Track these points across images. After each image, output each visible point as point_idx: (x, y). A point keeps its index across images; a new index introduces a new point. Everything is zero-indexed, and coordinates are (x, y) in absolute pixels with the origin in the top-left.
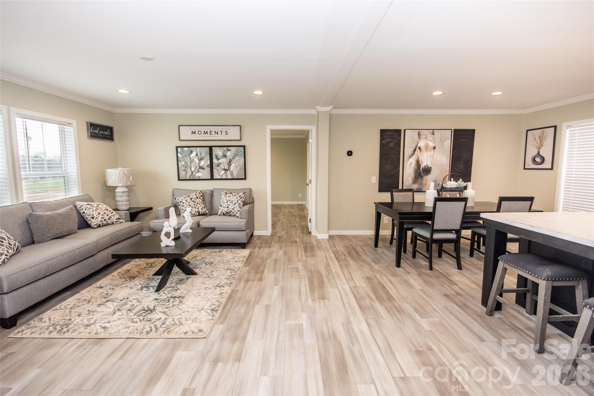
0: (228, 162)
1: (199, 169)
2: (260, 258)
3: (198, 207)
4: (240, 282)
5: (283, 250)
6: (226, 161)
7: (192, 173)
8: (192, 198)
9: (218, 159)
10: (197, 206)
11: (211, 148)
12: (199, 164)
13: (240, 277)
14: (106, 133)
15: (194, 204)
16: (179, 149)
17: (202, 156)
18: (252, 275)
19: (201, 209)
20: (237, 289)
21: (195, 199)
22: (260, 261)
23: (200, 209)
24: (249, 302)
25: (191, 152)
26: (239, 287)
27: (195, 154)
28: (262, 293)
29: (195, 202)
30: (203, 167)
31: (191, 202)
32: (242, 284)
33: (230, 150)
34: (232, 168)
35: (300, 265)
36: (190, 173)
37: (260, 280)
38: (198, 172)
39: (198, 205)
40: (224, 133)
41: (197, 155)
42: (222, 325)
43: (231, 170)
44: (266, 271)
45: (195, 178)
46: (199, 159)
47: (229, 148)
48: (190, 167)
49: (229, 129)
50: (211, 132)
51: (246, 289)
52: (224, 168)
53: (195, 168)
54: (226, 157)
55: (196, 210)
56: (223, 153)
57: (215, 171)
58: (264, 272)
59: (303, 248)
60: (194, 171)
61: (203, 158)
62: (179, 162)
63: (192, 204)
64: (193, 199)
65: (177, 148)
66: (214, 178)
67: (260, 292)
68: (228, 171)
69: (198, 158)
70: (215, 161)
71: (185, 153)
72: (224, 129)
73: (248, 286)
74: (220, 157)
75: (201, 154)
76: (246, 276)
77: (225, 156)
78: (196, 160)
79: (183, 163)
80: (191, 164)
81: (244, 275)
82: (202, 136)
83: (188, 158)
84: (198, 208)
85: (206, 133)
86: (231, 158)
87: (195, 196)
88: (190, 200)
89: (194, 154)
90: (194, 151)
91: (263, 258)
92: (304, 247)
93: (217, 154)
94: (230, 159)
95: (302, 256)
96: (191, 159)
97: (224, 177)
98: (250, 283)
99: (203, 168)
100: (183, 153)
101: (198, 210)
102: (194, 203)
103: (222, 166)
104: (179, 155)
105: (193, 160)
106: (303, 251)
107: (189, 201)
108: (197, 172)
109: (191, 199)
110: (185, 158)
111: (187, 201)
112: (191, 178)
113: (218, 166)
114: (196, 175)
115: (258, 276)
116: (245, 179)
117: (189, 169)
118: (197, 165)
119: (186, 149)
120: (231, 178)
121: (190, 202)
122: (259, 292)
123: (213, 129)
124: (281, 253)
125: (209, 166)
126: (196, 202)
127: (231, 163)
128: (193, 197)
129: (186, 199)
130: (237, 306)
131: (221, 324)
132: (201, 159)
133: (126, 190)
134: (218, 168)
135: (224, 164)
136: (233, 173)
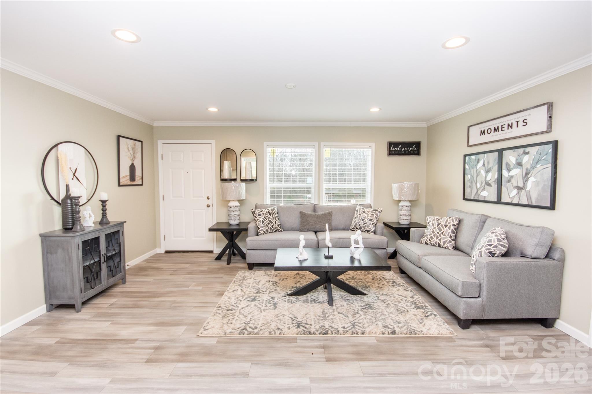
0: (524, 175)
1: (485, 185)
3: (441, 239)
6: (521, 174)
7: (477, 191)
8: (440, 224)
9: (509, 170)
10: (440, 236)
11: (500, 152)
12: (486, 177)
15: (438, 233)
16: (467, 158)
17: (489, 167)
19: (443, 242)
21: (443, 227)
23: (442, 241)
25: (478, 161)
27: (482, 164)
29: (440, 230)
30: (490, 182)
31: (437, 228)
33: (528, 153)
34: (529, 185)
36: (475, 191)
38: (484, 190)
39: (442, 236)
40: (521, 124)
41: (484, 165)
43: (527, 189)
45: (480, 199)
46: (485, 170)
47: (527, 149)
48: (476, 182)
49: (530, 115)
50: (503, 126)
52: (516, 185)
53: (481, 184)
54: (522, 166)
55: (438, 241)
56: (517, 160)
57: (504, 189)
60: (480, 188)
61: (490, 168)
62: (466, 176)
63: (436, 230)
64: (440, 226)
65: (465, 156)
66: (502, 201)
68: (523, 191)
69: (484, 170)
70: (505, 173)
71: (472, 163)
72: (520, 117)
74: (512, 167)
75: (488, 163)
77: (519, 164)
78: (483, 173)
79: (469, 176)
80: (477, 178)
82: (493, 136)
83: (475, 170)
84: (440, 240)
85: (496, 130)
86: (529, 167)
87: (445, 222)
88: (437, 226)
89: (481, 164)
90: (481, 160)
93: (509, 162)
94: (527, 169)
96: (478, 171)
97: (515, 201)
99: (489, 185)
100: (471, 163)
101: (439, 242)
102: (438, 231)
103: (514, 182)
104: (467, 167)
105: (480, 172)
107: (435, 226)
108: (483, 190)
109: (438, 225)
110: (472, 169)
111: (433, 225)
112: (476, 198)
113: (509, 181)
114: (481, 194)
116: (552, 207)
117: (474, 184)
118: (484, 179)
119: (473, 157)
120: (527, 203)
121: (435, 228)
123: (506, 121)
125: (497, 181)
126: (442, 232)
127: (529, 176)
128: (442, 223)
129: (433, 222)
132: (487, 171)
133: (408, 204)
134: (508, 184)
135: (517, 178)
136: (531, 194)
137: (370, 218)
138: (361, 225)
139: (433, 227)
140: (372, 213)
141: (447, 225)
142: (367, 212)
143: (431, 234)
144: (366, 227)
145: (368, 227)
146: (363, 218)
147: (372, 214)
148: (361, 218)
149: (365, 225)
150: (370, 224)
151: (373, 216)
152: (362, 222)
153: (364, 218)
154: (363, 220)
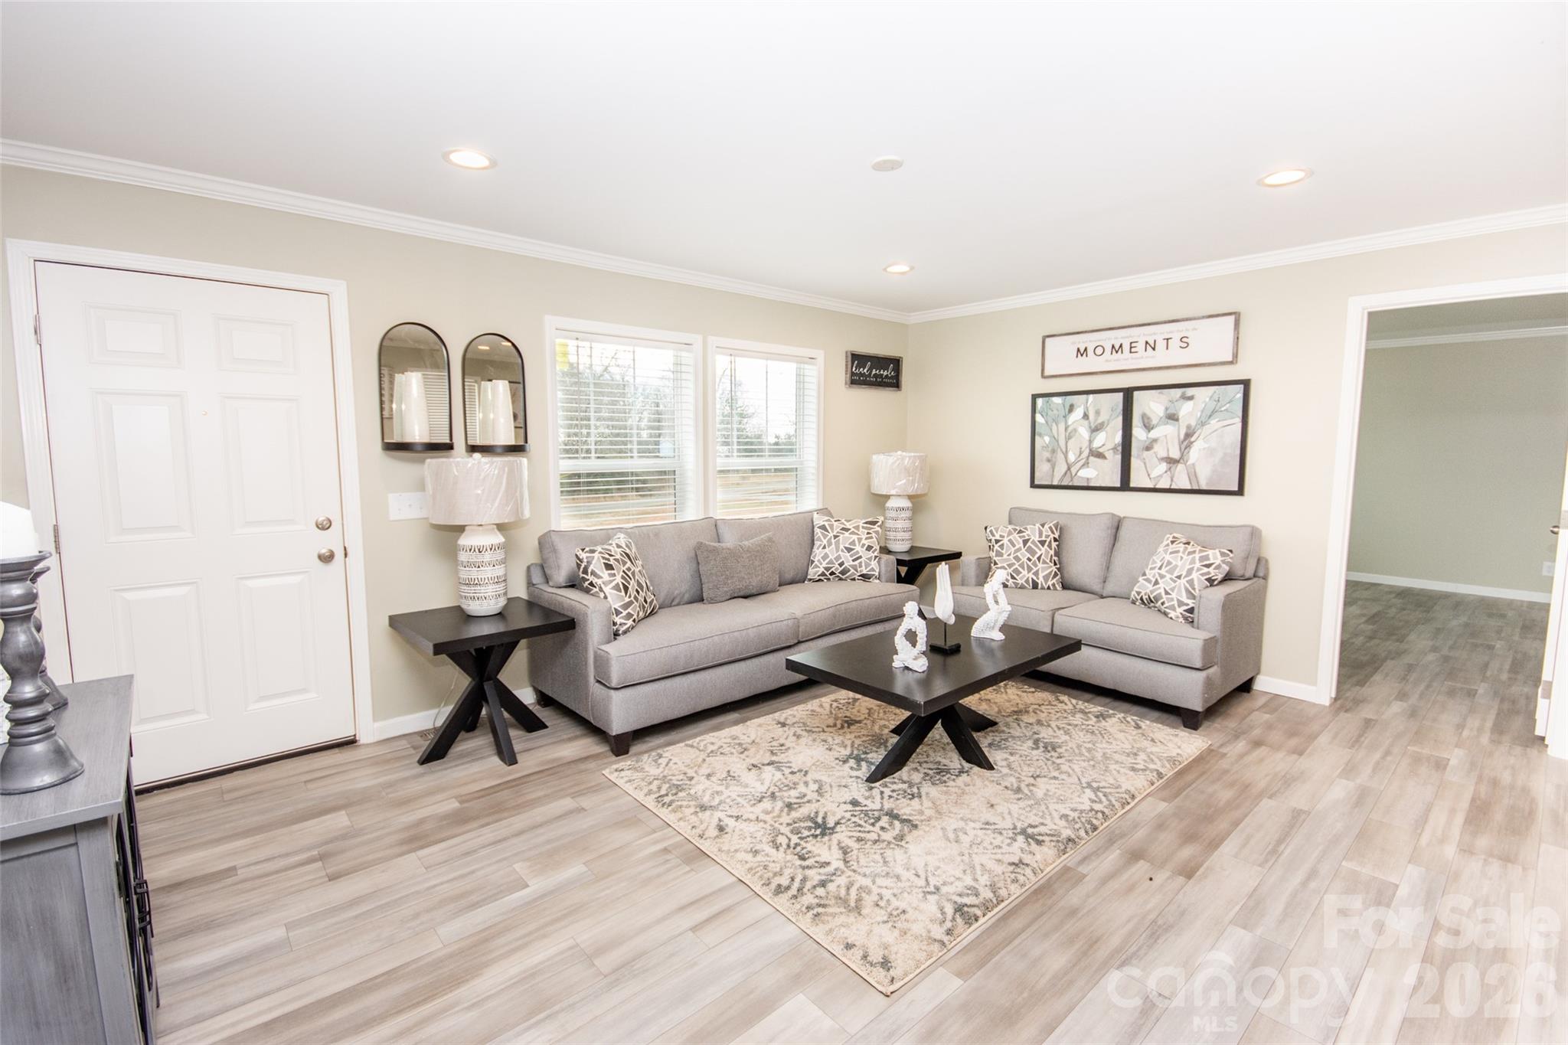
0: (1182, 437)
1: (1089, 456)
2: (1232, 785)
3: (1038, 571)
4: (1107, 848)
5: (1358, 781)
6: (1176, 435)
7: (1069, 469)
8: (1028, 540)
9: (1148, 427)
10: (1036, 566)
11: (1128, 394)
12: (1090, 442)
13: (1117, 832)
14: (885, 373)
15: (1029, 559)
16: (1040, 402)
17: (1100, 421)
18: (1167, 838)
19: (1044, 577)
20: (1083, 869)
21: (1037, 546)
22: (1226, 795)
23: (1041, 575)
24: (1094, 943)
25: (1071, 408)
26: (1095, 864)
27: (1082, 415)
28: (1166, 930)
29: (1033, 553)
30: (1101, 450)
31: (1023, 550)
32: (1112, 857)
33: (1191, 398)
34: (1194, 455)
35: (1408, 880)
36: (1064, 468)
37: (1188, 872)
38: (1086, 464)
39: (1040, 565)
40: (1175, 343)
41: (1086, 416)
42: (958, 982)
43: (1190, 462)
44: (1228, 847)
45: (1076, 483)
46: (1090, 427)
47: (1190, 391)
48: (1064, 450)
49: (1195, 329)
50: (1133, 345)
51: (1115, 885)
52: (1165, 455)
53: (1078, 454)
54: (1177, 420)
55: (1031, 575)
56: (1167, 409)
57: (1135, 463)
58: (1217, 846)
59: (1464, 804)
60: (1075, 463)
61: (1102, 424)
62: (1037, 437)
63: (1024, 556)
64: (1029, 544)
65: (1035, 397)
66: (1132, 485)
67: (1160, 922)
68: (1180, 467)
69: (1087, 427)
70: (1138, 433)
71: (1055, 412)
72: (1175, 331)
73: (1125, 876)
74: (1154, 422)
75: (1098, 413)
76: (1140, 834)
77: (1172, 417)
78: (1084, 432)
79: (1047, 439)
80: (1067, 443)
81: (1136, 826)
82: (1107, 361)
83: (1062, 426)
84: (1036, 574)
85: (1117, 349)
86: (1193, 423)
87: (1037, 534)
88: (1022, 545)
89: (1078, 413)
90: (1080, 406)
91: (1247, 787)
92: (1473, 800)
93: (1148, 413)
94: (1189, 427)
95: (1443, 840)
96: (1070, 429)
97: (1164, 484)
98: (1141, 868)
99: (1100, 456)
100: (1050, 412)
101: (1035, 578)
102: (1029, 555)
103: (1160, 450)
104: (1039, 418)
105: (1075, 430)
106: (1459, 819)
107: (1017, 547)
108: (1083, 465)
109: (1025, 542)
110: (1054, 424)
111: (1014, 546)
112: (1064, 483)
113: (1148, 448)
114: (1079, 474)
115: (1187, 852)
116: (1240, 492)
117: (1060, 456)
118: (1085, 444)
119: (1057, 400)
120: (1189, 488)
121: (1019, 549)
122: (1154, 921)
123: (1141, 335)
124: (1340, 791)
125: (1120, 448)
126: (1037, 555)
127: (1193, 439)
128: (1033, 538)
129: (1011, 537)
130: (1046, 935)
131: (959, 974)
132: (1096, 430)
133: (907, 504)
134: (1146, 454)
135: (1167, 443)
136: (1197, 471)
137: (867, 543)
138: (846, 565)
139: (1013, 549)
140: (866, 531)
141: (1045, 541)
142: (853, 530)
143: (1014, 564)
144: (861, 566)
145: (867, 565)
146: (847, 546)
147: (868, 533)
148: (842, 547)
149: (856, 563)
150: (870, 559)
151: (872, 538)
152: (848, 555)
153: (850, 544)
154: (849, 550)
